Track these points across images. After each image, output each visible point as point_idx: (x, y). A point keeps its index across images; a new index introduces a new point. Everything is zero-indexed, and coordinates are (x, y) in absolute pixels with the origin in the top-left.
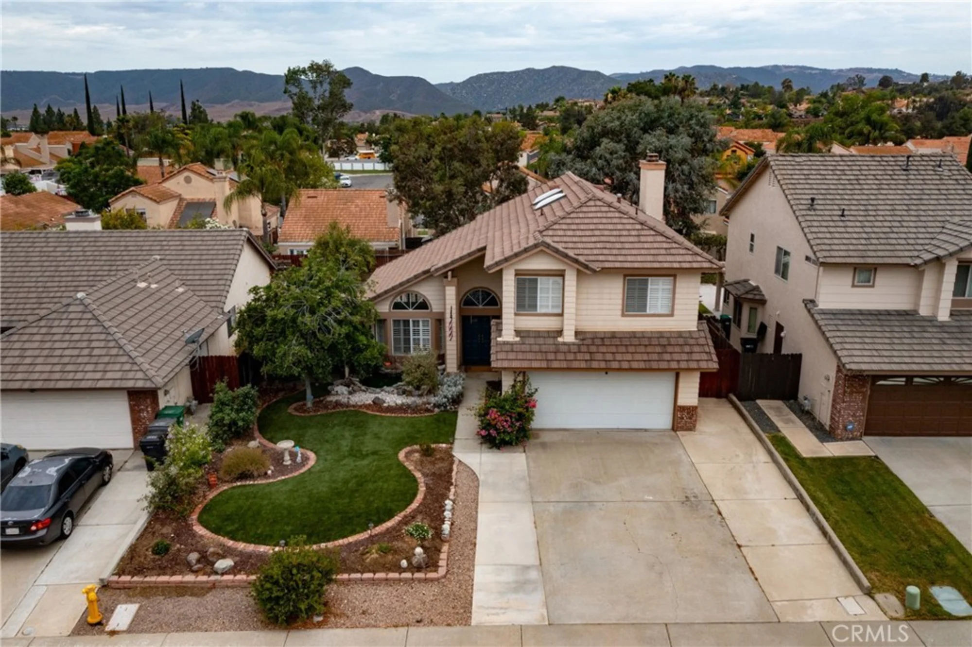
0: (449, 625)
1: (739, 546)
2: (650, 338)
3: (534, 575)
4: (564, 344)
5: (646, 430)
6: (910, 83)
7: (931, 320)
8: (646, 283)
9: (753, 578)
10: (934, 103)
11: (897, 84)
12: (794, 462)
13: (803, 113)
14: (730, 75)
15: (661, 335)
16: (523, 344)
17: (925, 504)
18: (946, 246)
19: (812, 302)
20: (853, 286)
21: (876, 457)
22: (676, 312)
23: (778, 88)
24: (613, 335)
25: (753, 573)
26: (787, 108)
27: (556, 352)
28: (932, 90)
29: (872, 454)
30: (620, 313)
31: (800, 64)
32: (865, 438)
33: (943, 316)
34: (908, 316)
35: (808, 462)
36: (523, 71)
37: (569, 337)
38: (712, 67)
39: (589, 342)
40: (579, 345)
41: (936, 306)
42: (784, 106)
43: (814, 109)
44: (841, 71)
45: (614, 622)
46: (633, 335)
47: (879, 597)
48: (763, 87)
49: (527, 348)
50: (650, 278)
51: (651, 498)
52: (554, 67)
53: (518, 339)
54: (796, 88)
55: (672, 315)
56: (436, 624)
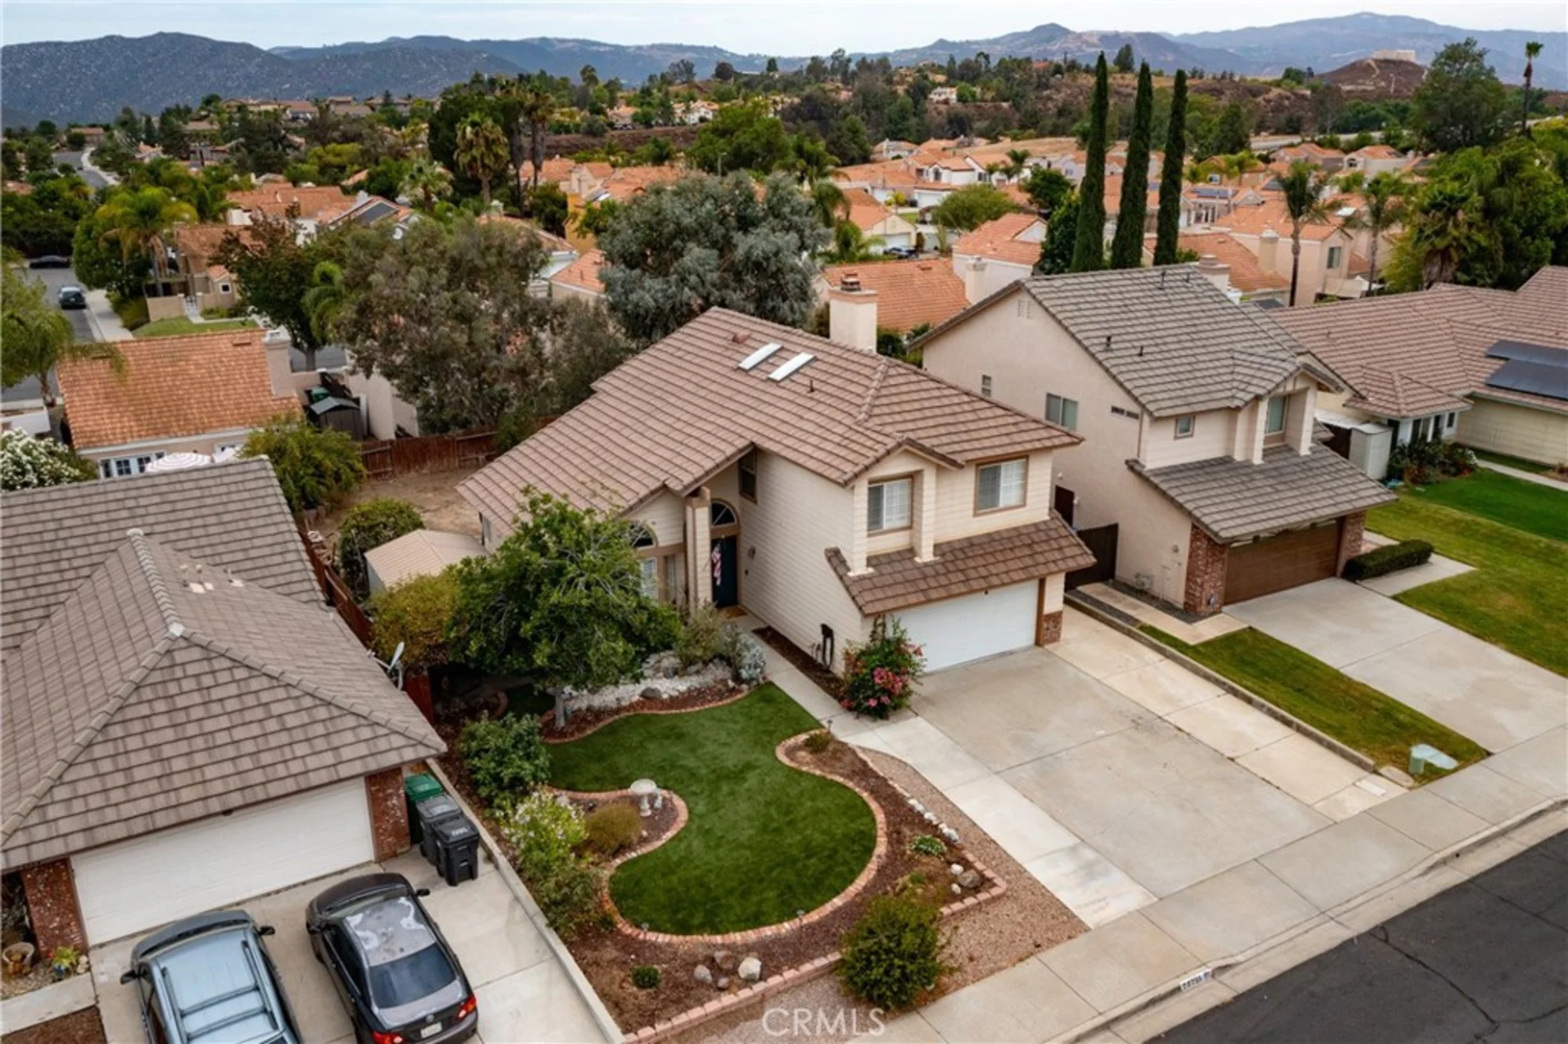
0: (1070, 938)
1: (1232, 760)
2: (1009, 539)
3: (1088, 854)
4: (926, 565)
5: (1011, 653)
6: (757, 73)
7: (1247, 465)
8: (998, 468)
9: (1273, 789)
10: (801, 105)
11: (739, 75)
12: (1189, 652)
13: (628, 121)
14: (478, 52)
15: (1017, 532)
16: (882, 575)
17: (1336, 667)
18: (1263, 383)
19: (1136, 462)
20: (1176, 438)
21: (1250, 628)
22: (1028, 501)
23: (577, 80)
24: (971, 543)
25: (1268, 782)
26: (605, 115)
27: (925, 578)
28: (789, 85)
29: (1245, 626)
30: (971, 512)
31: (581, 37)
32: (1225, 609)
33: (1257, 459)
34: (1225, 461)
35: (1201, 649)
36: (100, 41)
37: (926, 555)
38: (445, 40)
39: (949, 557)
40: (943, 564)
41: (1249, 448)
42: (599, 111)
43: (645, 115)
44: (639, 48)
45: (1211, 874)
46: (990, 538)
47: (1383, 771)
48: (552, 77)
49: (888, 580)
50: (1003, 465)
51: (1101, 732)
52: (161, 35)
53: (871, 570)
54: (602, 81)
55: (1024, 505)
56: (1058, 943)
